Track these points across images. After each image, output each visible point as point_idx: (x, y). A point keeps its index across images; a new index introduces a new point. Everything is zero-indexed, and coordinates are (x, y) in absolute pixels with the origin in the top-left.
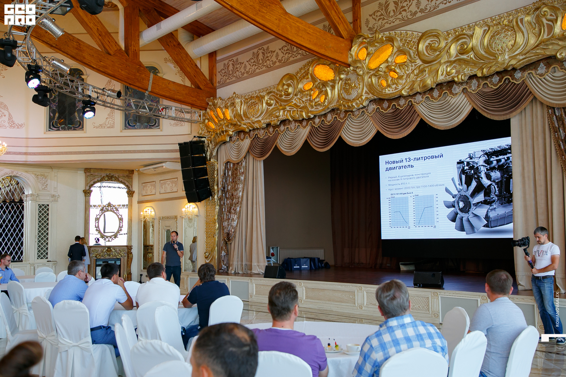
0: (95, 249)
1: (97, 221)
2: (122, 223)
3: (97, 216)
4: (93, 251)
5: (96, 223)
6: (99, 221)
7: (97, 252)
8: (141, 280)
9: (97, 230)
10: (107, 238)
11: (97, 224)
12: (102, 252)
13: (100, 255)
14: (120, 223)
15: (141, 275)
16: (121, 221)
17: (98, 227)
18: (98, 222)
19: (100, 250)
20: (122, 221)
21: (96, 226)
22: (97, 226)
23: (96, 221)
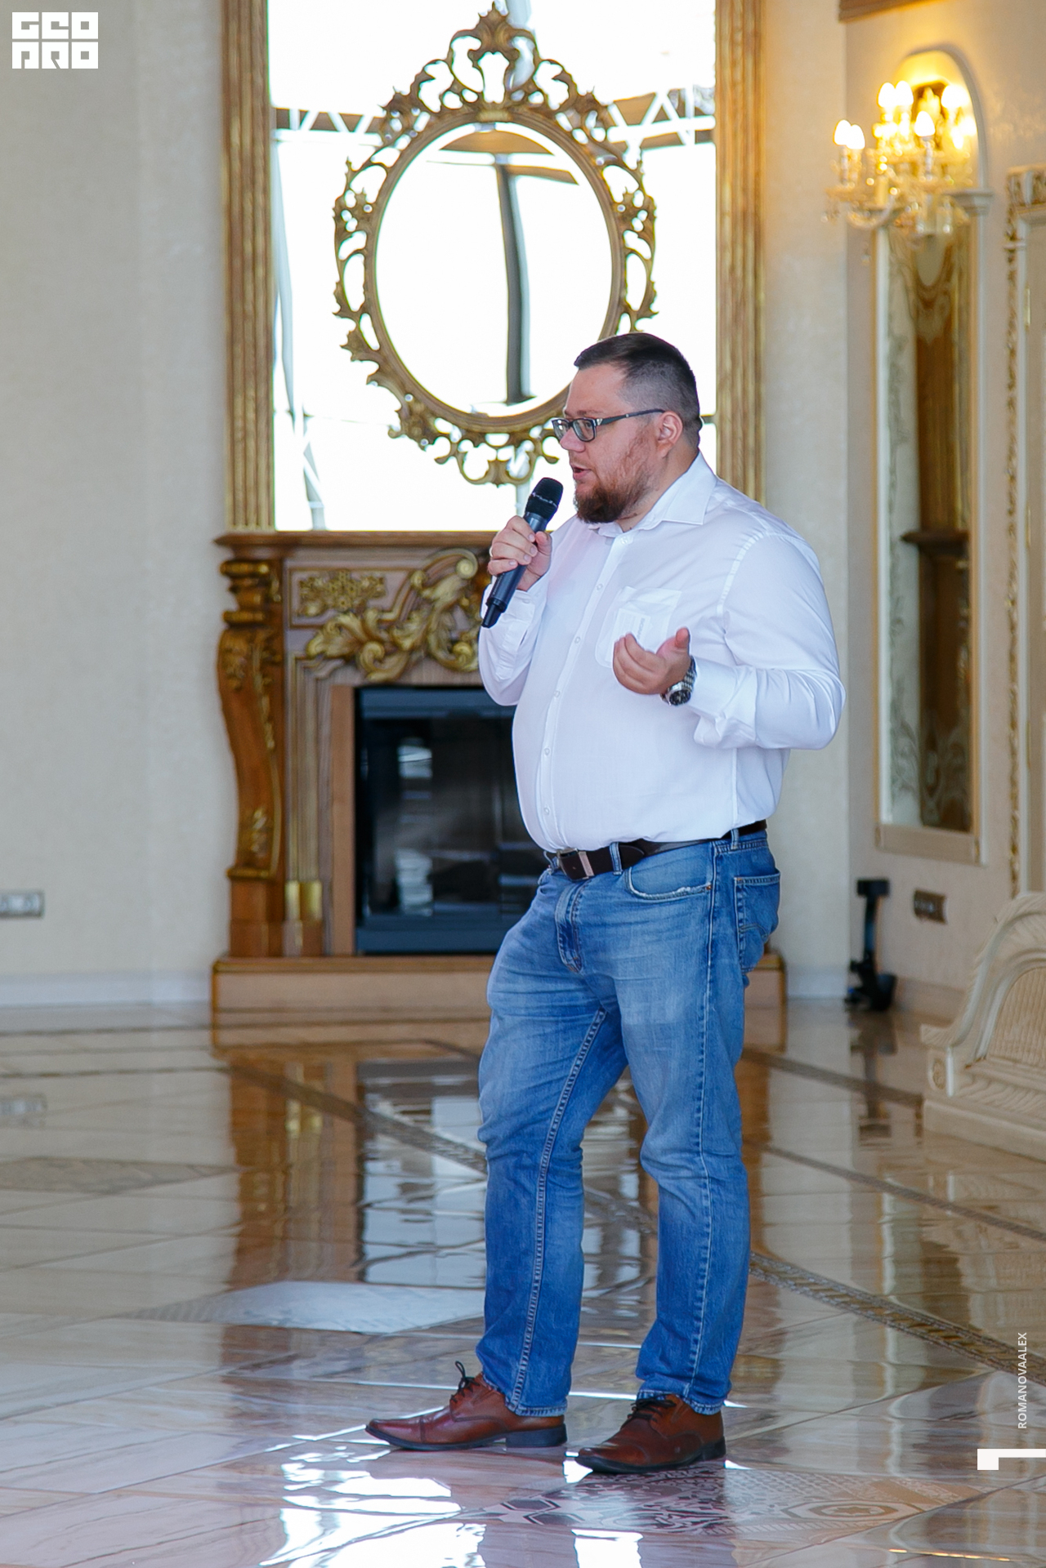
0: (333, 575)
1: (359, 240)
2: (648, 264)
3: (352, 174)
4: (317, 593)
5: (342, 265)
6: (372, 239)
7: (360, 611)
8: (869, 952)
9: (356, 346)
10: (478, 438)
11: (356, 265)
12: (417, 600)
13: (394, 648)
14: (621, 253)
15: (872, 891)
16: (631, 240)
17: (371, 307)
18: (368, 253)
19: (395, 580)
20: (647, 235)
21: (341, 297)
22: (356, 300)
23: (341, 235)
